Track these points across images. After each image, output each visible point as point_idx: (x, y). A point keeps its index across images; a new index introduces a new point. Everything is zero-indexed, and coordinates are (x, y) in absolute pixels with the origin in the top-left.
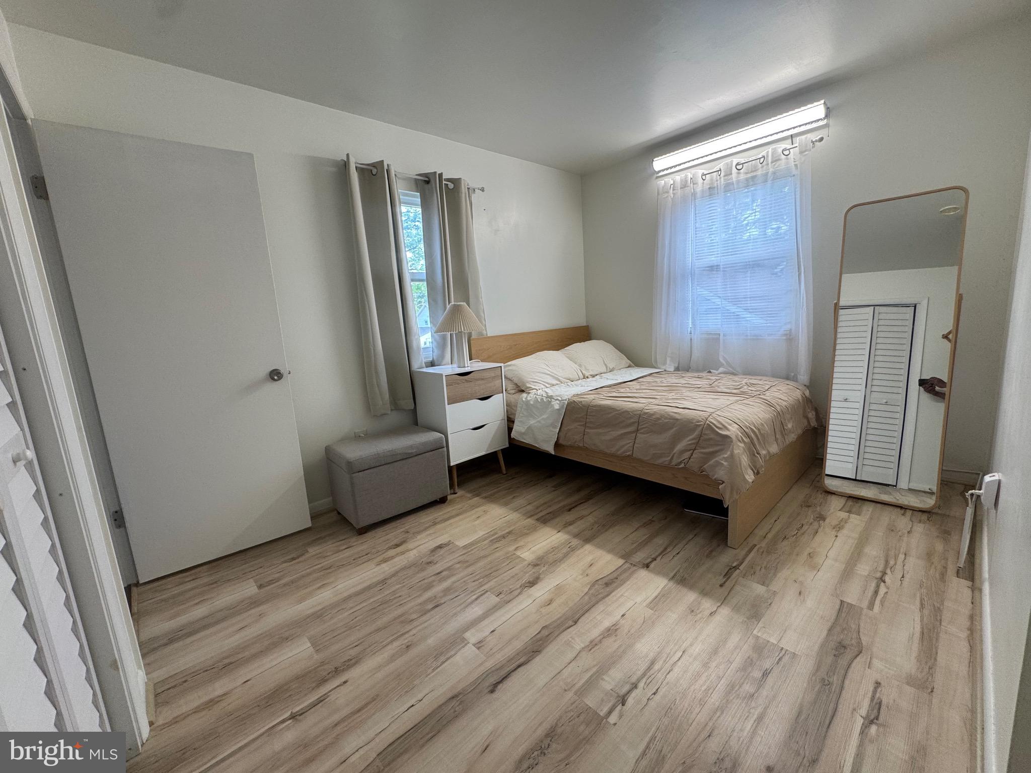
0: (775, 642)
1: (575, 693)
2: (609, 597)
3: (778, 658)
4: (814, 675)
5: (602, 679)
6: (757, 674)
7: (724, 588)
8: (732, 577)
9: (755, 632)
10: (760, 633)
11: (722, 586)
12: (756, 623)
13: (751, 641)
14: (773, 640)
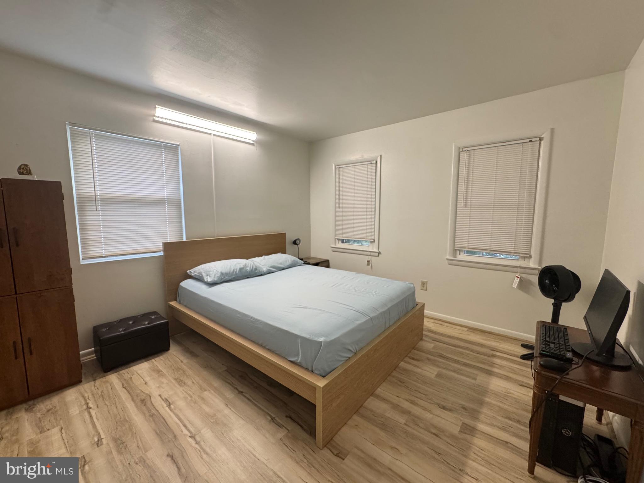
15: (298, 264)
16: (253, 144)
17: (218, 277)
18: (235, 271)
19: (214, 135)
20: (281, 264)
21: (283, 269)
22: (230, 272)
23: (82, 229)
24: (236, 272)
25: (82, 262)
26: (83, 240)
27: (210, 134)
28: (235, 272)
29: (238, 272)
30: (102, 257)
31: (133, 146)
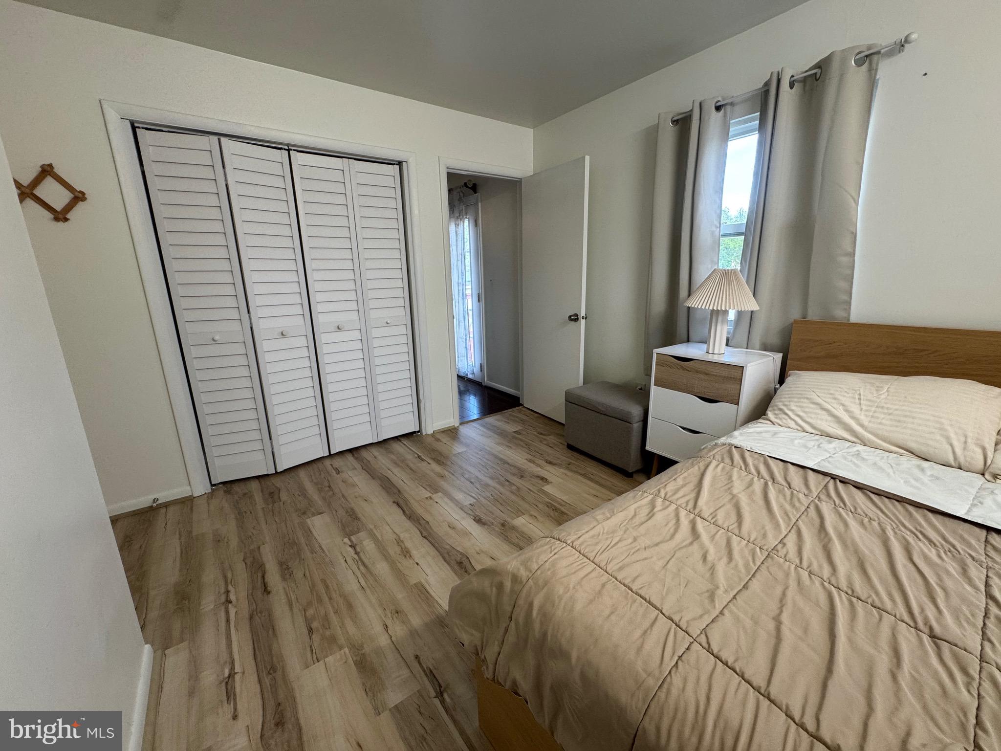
0: (327, 660)
1: (371, 530)
2: (443, 561)
3: (314, 651)
4: (283, 667)
5: (371, 541)
6: (315, 625)
7: (413, 658)
8: (425, 679)
9: (346, 650)
10: (343, 653)
11: (416, 658)
12: (355, 659)
13: (342, 640)
14: (330, 659)
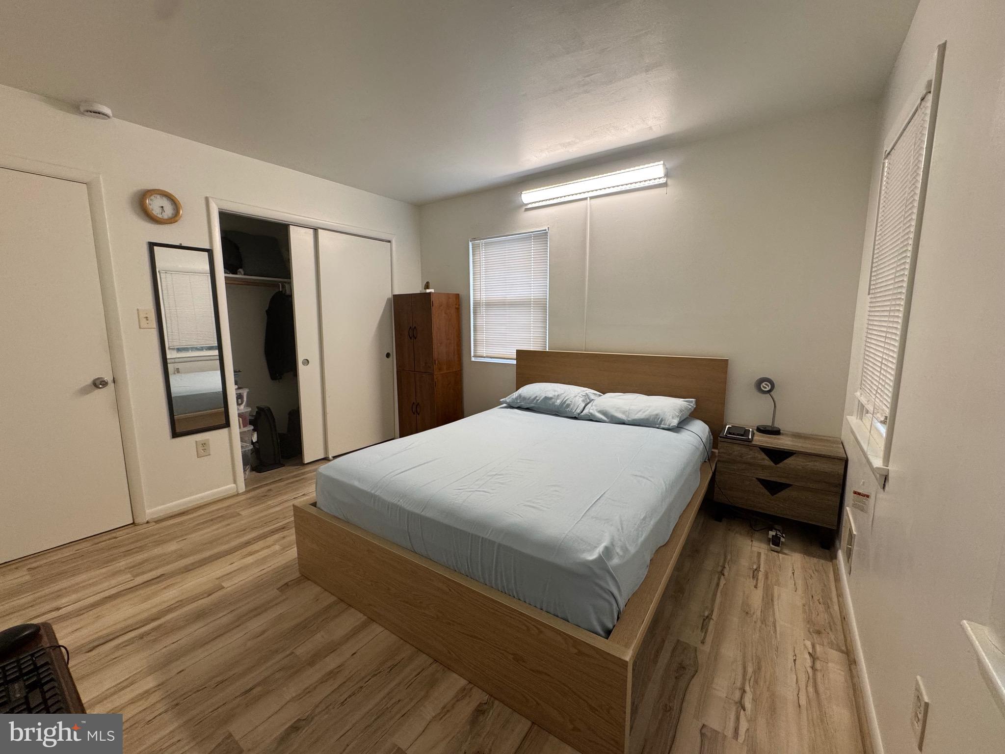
15: (662, 426)
16: (665, 185)
17: (513, 399)
18: (538, 398)
19: (591, 198)
20: (624, 413)
21: (624, 423)
22: (530, 397)
23: (475, 331)
24: (538, 400)
25: (473, 359)
26: (475, 340)
27: (586, 199)
28: (536, 400)
29: (540, 402)
30: (482, 357)
31: (508, 245)
